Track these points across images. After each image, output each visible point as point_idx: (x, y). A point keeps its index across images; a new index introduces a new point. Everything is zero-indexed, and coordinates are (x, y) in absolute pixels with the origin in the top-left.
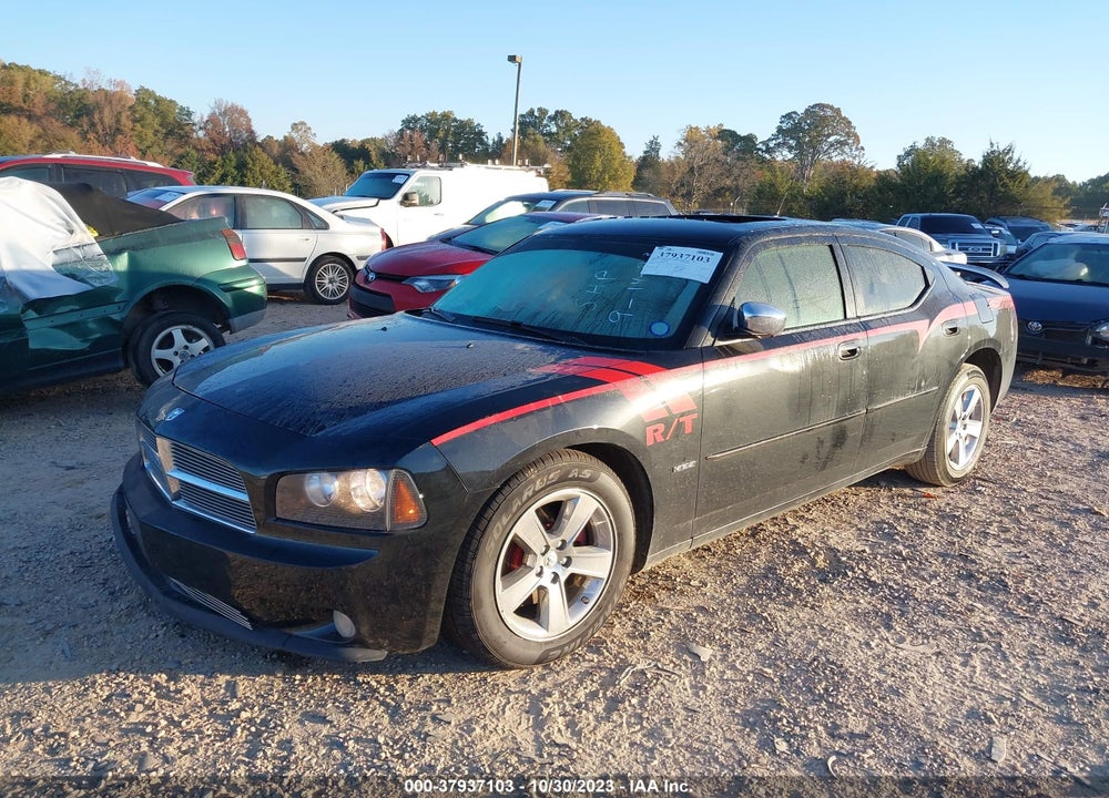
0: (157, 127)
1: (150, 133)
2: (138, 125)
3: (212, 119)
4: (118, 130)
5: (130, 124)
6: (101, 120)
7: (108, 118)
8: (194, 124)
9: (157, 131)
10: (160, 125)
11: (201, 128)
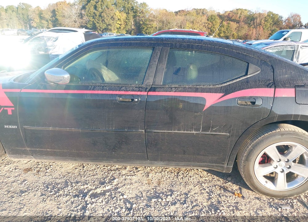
0: (271, 22)
1: (269, 24)
2: (266, 22)
3: (288, 19)
4: (260, 24)
5: (264, 22)
6: (256, 21)
7: (258, 21)
8: (282, 21)
9: (271, 24)
10: (272, 22)
11: (284, 22)
